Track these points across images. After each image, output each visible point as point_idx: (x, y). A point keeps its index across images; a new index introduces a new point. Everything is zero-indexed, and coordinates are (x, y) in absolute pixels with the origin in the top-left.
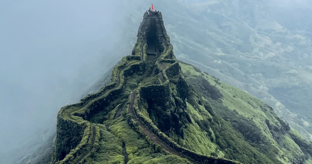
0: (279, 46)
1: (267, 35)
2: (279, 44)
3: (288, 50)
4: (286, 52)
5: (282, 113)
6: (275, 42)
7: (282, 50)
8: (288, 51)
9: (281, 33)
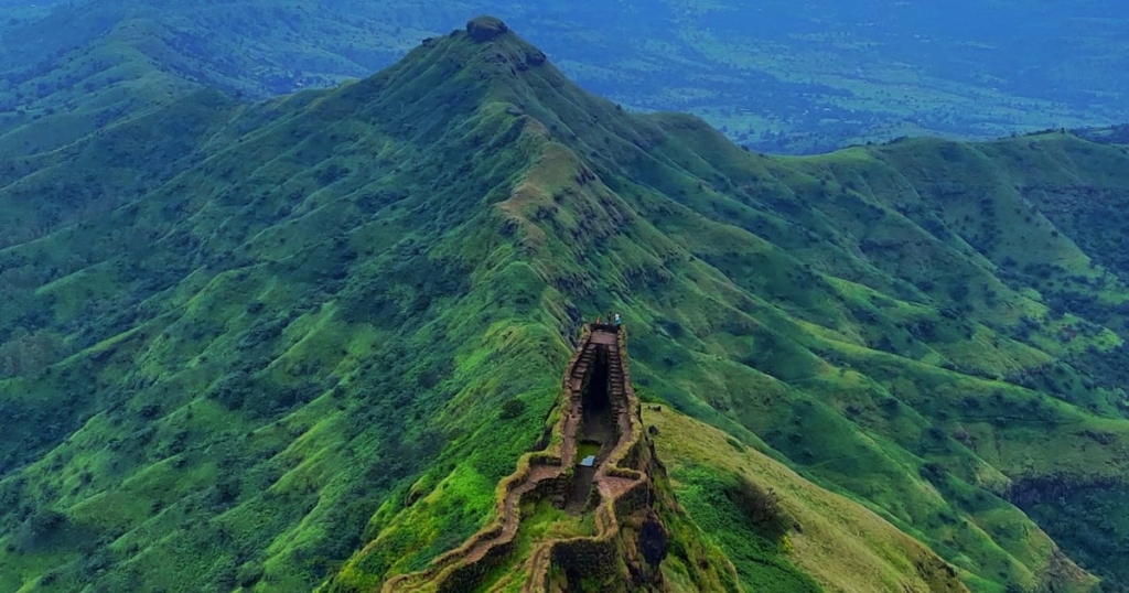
0: (1070, 326)
1: (1035, 286)
2: (1071, 319)
3: (1102, 343)
4: (1092, 350)
5: (1048, 570)
6: (1057, 312)
7: (1079, 344)
8: (1102, 348)
9: (1082, 281)
